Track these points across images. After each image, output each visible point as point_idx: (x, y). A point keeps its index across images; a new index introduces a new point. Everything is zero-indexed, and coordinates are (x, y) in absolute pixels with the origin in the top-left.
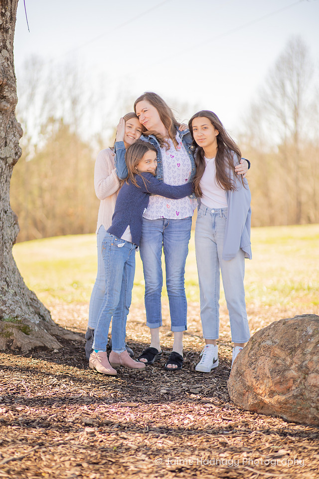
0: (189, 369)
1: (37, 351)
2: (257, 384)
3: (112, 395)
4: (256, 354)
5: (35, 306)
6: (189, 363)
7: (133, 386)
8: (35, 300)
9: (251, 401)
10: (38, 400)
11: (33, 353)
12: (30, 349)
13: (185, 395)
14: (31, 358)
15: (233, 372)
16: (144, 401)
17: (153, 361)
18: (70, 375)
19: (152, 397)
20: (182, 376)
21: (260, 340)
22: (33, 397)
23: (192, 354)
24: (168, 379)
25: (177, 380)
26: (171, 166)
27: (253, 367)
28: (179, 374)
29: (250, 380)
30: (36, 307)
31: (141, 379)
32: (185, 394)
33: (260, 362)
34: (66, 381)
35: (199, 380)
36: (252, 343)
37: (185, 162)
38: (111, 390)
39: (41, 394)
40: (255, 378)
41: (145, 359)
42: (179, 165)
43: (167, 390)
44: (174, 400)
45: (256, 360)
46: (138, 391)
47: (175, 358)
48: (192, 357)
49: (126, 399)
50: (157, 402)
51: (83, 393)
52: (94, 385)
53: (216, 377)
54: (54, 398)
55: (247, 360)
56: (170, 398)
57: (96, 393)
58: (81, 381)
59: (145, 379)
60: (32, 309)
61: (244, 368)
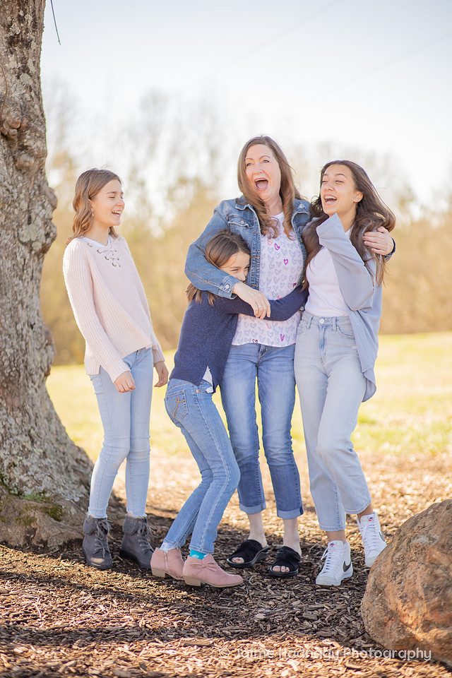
0: (310, 575)
1: (72, 549)
2: (404, 608)
3: (175, 623)
4: (403, 558)
5: (82, 471)
6: (311, 565)
7: (213, 606)
8: (83, 462)
9: (396, 636)
10: (53, 635)
11: (65, 550)
12: (61, 544)
13: (293, 623)
14: (59, 559)
15: (369, 587)
16: (225, 634)
17: (253, 562)
18: (114, 590)
19: (241, 626)
20: (296, 587)
21: (410, 534)
22: (47, 628)
23: (319, 549)
24: (273, 593)
25: (286, 596)
26: (274, 263)
27: (398, 579)
28: (292, 584)
29: (394, 602)
30: (82, 473)
31: (229, 595)
32: (294, 620)
33: (409, 572)
34: (106, 600)
35: (322, 595)
36: (398, 538)
37: (296, 258)
38: (175, 614)
39: (61, 622)
40: (401, 597)
41: (241, 558)
42: (286, 261)
43: (267, 614)
44: (275, 632)
45: (404, 568)
46: (219, 616)
47: (288, 557)
48: (317, 553)
49: (197, 632)
50: (245, 635)
51: (129, 620)
52: (149, 605)
53: (350, 589)
54: (80, 630)
55: (389, 567)
56: (268, 629)
57: (150, 621)
58: (131, 599)
59: (236, 593)
60: (75, 477)
61: (385, 581)
